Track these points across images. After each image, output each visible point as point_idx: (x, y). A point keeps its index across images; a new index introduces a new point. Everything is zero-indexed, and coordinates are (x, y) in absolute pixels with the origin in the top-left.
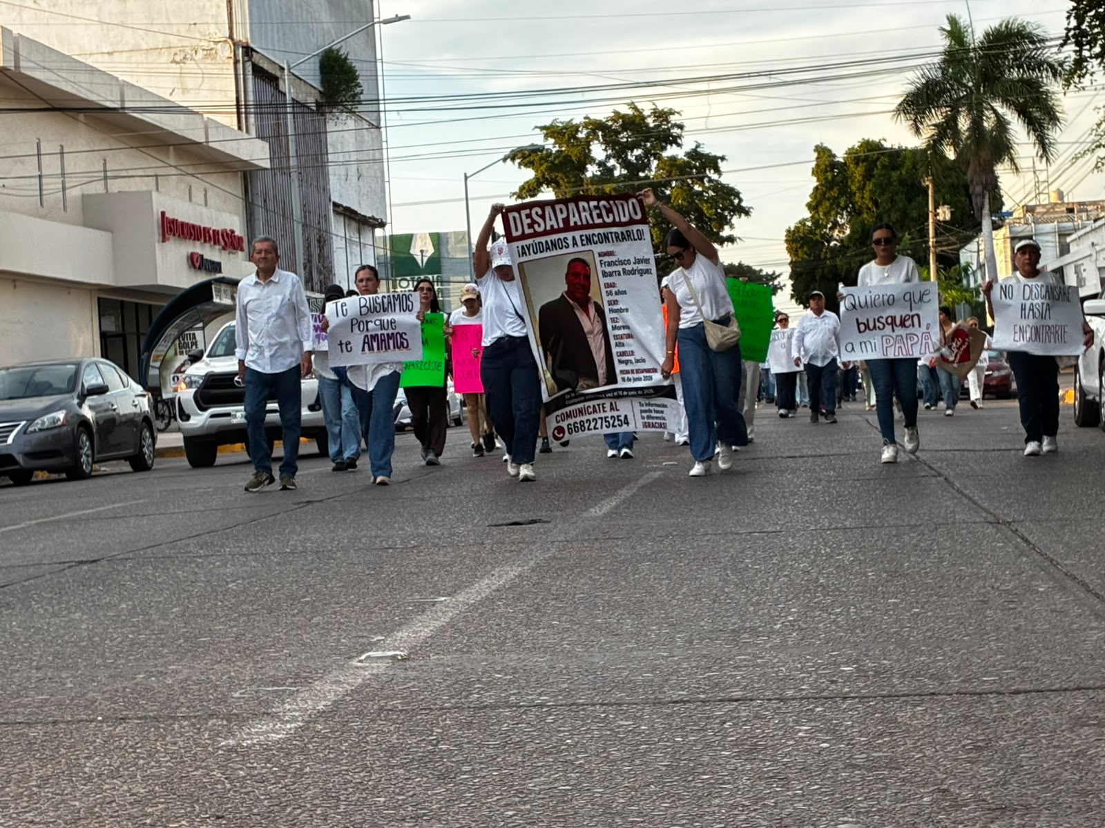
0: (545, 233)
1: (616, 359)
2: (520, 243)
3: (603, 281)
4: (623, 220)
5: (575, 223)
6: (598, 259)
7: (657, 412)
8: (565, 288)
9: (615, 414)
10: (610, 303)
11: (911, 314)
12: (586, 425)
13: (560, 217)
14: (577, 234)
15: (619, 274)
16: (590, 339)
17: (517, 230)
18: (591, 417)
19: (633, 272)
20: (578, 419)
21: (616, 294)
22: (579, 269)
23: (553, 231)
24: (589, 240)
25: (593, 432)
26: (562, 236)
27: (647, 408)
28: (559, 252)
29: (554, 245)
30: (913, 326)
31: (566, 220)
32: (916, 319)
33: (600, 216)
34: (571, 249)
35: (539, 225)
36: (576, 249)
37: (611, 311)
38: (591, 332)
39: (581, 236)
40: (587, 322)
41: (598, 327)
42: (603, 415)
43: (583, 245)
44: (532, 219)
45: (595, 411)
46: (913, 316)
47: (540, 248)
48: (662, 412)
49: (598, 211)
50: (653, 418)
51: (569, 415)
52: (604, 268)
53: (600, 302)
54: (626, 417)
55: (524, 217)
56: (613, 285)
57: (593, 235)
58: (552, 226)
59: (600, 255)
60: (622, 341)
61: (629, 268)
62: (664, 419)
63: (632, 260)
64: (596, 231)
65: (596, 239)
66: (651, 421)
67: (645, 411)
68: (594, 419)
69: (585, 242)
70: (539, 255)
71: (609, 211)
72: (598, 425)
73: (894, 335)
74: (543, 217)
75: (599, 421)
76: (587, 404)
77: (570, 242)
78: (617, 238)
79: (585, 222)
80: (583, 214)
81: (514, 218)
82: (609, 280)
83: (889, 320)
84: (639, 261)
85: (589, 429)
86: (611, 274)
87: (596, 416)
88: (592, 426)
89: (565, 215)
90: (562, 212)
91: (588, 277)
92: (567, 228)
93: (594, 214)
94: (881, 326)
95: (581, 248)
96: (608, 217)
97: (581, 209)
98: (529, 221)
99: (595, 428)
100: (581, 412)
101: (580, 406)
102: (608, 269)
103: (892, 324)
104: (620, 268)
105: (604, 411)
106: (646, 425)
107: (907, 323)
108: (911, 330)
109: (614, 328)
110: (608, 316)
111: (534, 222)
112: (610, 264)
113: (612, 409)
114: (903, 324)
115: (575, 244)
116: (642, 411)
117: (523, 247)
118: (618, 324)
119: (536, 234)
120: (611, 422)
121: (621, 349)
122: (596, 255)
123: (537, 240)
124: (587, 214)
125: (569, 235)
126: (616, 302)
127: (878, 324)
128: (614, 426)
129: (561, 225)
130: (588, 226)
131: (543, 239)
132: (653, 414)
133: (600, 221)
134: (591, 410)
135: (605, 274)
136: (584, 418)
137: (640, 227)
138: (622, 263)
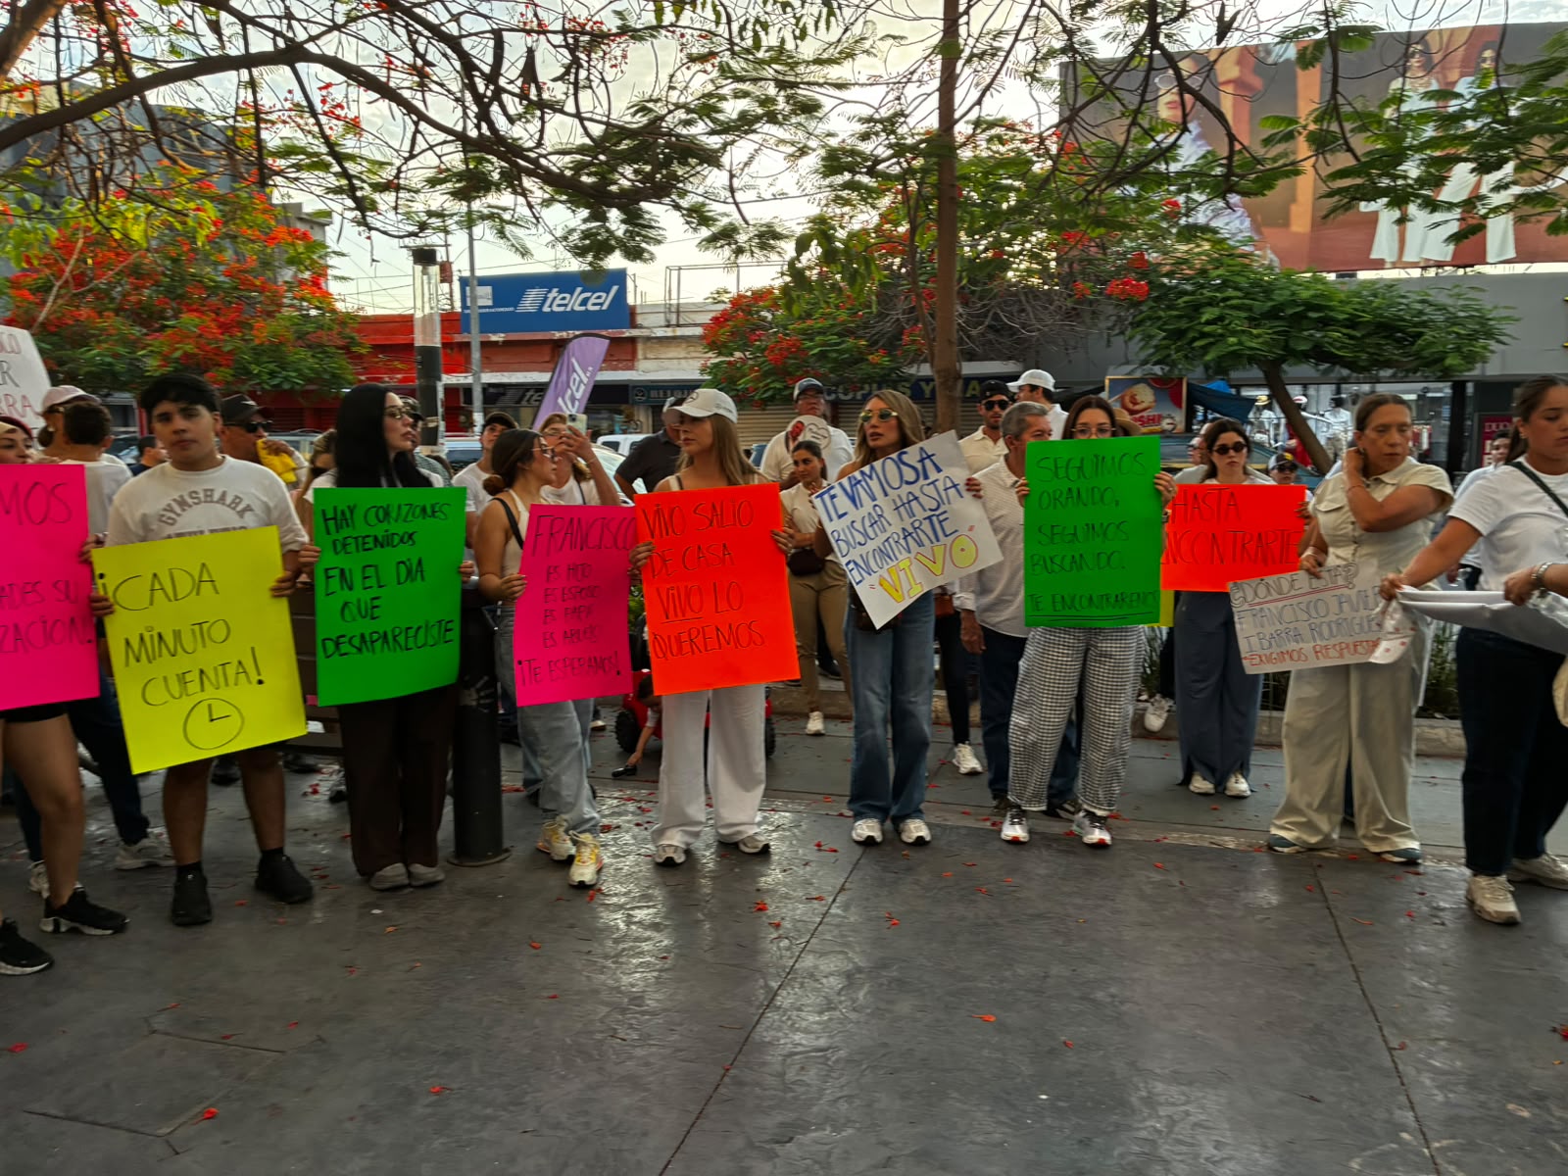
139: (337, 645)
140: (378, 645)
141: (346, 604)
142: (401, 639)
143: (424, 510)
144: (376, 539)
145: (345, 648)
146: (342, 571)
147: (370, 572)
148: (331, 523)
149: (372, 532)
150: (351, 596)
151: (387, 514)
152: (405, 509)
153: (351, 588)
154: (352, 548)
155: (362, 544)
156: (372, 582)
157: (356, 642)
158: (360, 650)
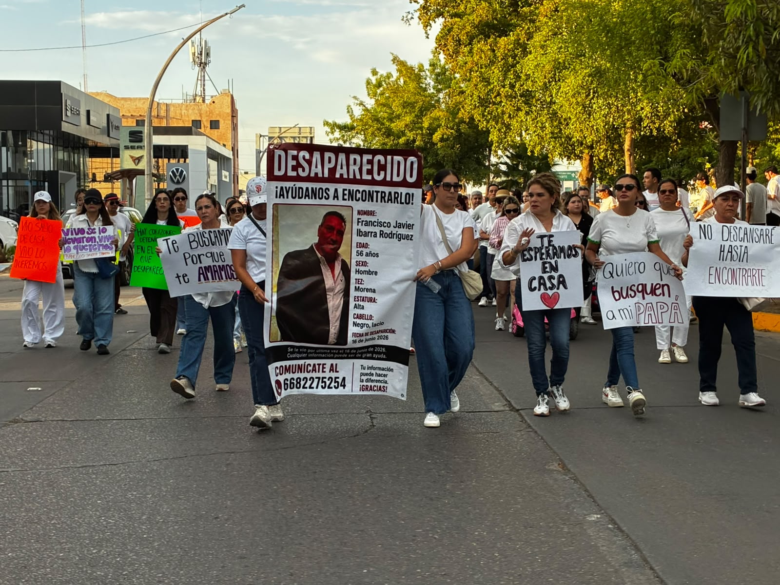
0: (308, 179)
1: (351, 320)
2: (280, 184)
3: (356, 239)
4: (395, 179)
5: (341, 175)
6: (356, 216)
7: (380, 375)
8: (316, 240)
9: (334, 375)
10: (358, 264)
11: (661, 283)
12: (302, 383)
13: (327, 166)
14: (341, 187)
15: (375, 236)
16: (329, 296)
17: (279, 169)
18: (308, 376)
19: (391, 235)
20: (296, 376)
21: (367, 255)
22: (334, 223)
23: (316, 179)
24: (352, 195)
25: (308, 391)
26: (324, 186)
27: (369, 371)
28: (317, 201)
29: (314, 194)
30: (664, 295)
31: (332, 171)
32: (666, 288)
33: (370, 172)
34: (331, 201)
35: (304, 170)
36: (336, 202)
37: (358, 272)
38: (332, 290)
39: (344, 190)
40: (331, 280)
41: (340, 286)
42: (321, 375)
43: (344, 199)
44: (298, 162)
45: (314, 370)
46: (663, 286)
47: (298, 193)
48: (385, 376)
49: (369, 167)
50: (372, 381)
51: (287, 369)
52: (360, 227)
53: (348, 261)
54: (344, 379)
55: (290, 158)
56: (365, 246)
57: (358, 191)
58: (316, 174)
59: (359, 213)
60: (362, 303)
61: (387, 230)
62: (386, 382)
63: (393, 224)
64: (361, 188)
65: (359, 196)
66: (369, 384)
67: (367, 374)
68: (312, 378)
69: (346, 197)
70: (297, 201)
71: (382, 168)
72: (314, 385)
73: (644, 302)
74: (309, 162)
75: (316, 381)
76: (308, 362)
77: (331, 193)
78: (383, 198)
79: (351, 177)
80: (352, 168)
81: (280, 156)
82: (362, 240)
83: (640, 288)
84: (399, 226)
85: (304, 387)
86: (366, 234)
87: (314, 375)
88: (307, 385)
89: (332, 165)
90: (330, 162)
91: (341, 233)
92: (332, 179)
93: (365, 169)
94: (633, 294)
95: (341, 202)
96: (379, 174)
97: (351, 162)
98: (294, 163)
99: (310, 387)
100: (300, 369)
101: (301, 362)
102: (364, 229)
103: (642, 291)
104: (377, 230)
105: (323, 372)
106: (363, 388)
107: (658, 292)
108: (661, 298)
109: (357, 289)
110: (354, 276)
111: (299, 165)
112: (367, 224)
113: (331, 370)
114: (653, 292)
115: (336, 197)
116: (362, 374)
117: (282, 188)
118: (361, 286)
119: (298, 179)
120: (328, 383)
121: (359, 312)
122: (355, 213)
123: (299, 184)
124: (357, 168)
125: (332, 187)
126: (365, 264)
127: (630, 292)
128: (329, 387)
129: (326, 175)
130: (355, 181)
131: (304, 185)
132: (374, 378)
133: (369, 177)
134: (310, 368)
135: (360, 234)
136: (302, 375)
137: (411, 191)
138: (381, 224)
139: (138, 268)
140: (148, 270)
141: (142, 257)
142: (155, 270)
143: (167, 232)
144: (152, 239)
145: (139, 270)
146: (142, 248)
147: (150, 248)
148: (140, 233)
149: (151, 237)
150: (144, 255)
151: (155, 232)
152: (161, 231)
153: (144, 252)
154: (145, 241)
155: (148, 239)
156: (150, 251)
157: (143, 268)
158: (143, 271)
